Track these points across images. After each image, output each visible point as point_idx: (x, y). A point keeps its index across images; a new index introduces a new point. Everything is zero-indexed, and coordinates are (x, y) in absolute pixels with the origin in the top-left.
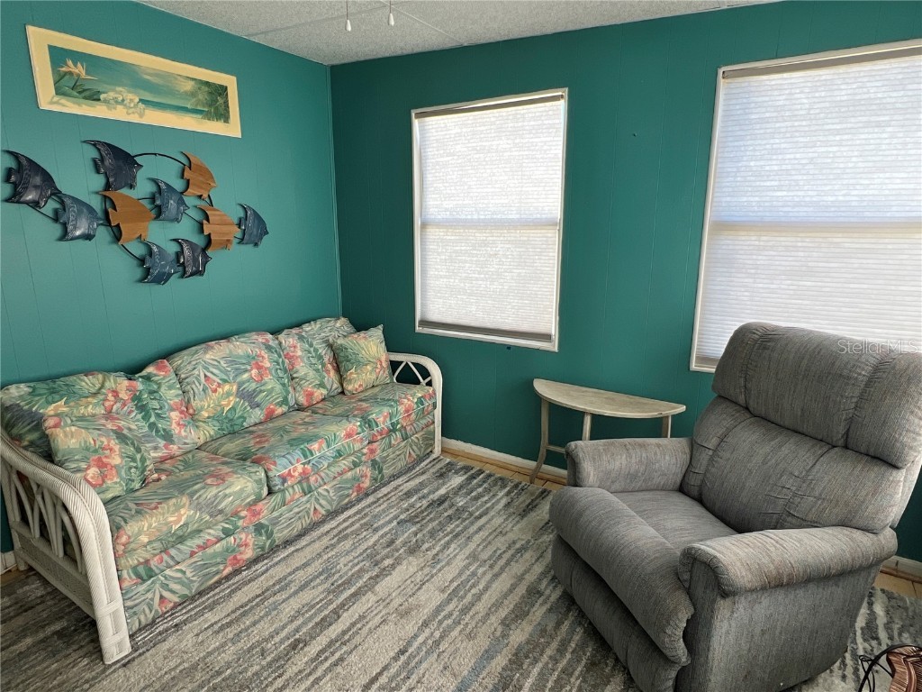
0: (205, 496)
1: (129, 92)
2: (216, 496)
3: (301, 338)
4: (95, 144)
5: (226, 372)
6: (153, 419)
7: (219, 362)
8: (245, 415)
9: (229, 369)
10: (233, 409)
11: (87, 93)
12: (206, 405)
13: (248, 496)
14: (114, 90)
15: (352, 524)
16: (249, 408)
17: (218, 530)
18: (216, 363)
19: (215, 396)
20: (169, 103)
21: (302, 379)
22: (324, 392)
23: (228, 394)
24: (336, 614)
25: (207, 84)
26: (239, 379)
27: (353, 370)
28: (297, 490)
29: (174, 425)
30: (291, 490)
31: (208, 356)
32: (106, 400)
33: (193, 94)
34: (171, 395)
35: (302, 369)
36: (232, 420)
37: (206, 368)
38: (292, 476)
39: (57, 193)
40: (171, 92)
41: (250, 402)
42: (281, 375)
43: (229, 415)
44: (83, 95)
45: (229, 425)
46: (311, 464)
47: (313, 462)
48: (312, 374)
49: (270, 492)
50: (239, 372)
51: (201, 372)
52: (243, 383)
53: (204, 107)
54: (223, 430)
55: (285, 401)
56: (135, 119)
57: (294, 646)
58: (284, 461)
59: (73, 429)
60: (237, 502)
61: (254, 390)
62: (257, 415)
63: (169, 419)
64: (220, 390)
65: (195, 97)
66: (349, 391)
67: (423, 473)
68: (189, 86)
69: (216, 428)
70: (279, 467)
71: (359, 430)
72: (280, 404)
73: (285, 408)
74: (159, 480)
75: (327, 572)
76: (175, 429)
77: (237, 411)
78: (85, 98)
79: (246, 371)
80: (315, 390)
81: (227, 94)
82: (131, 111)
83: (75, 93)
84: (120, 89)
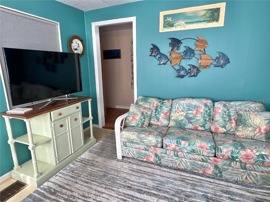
0: (141, 135)
1: (182, 21)
2: (143, 137)
3: (225, 106)
4: (170, 39)
5: (184, 108)
6: (157, 113)
7: (184, 105)
8: (186, 124)
9: (186, 108)
10: (182, 120)
11: (171, 25)
12: (174, 116)
13: (152, 143)
14: (178, 22)
15: (192, 180)
16: (188, 122)
17: (144, 147)
18: (183, 105)
19: (177, 114)
20: (195, 21)
21: (216, 121)
22: (225, 130)
23: (182, 115)
24: (144, 192)
25: (211, 10)
26: (187, 112)
27: (241, 127)
28: (172, 152)
29: (161, 117)
30: (170, 151)
31: (182, 102)
32: (151, 105)
33: (204, 15)
34: (165, 109)
35: (218, 118)
36: (181, 124)
37: (179, 105)
38: (170, 147)
39: (160, 53)
40: (196, 17)
41: (188, 121)
42: (206, 116)
43: (180, 121)
44: (170, 26)
45: (179, 125)
46: (179, 147)
47: (180, 147)
48: (221, 121)
49: (162, 147)
50: (189, 110)
51: (177, 106)
52: (188, 114)
53: (208, 18)
54: (177, 125)
55: (204, 126)
56: (183, 29)
57: (128, 187)
58: (169, 140)
59: (134, 107)
60: (148, 143)
61: (191, 118)
62: (190, 126)
63: (160, 115)
64: (180, 113)
65: (205, 16)
66: (237, 135)
67: (252, 193)
68: (203, 13)
69: (175, 124)
70: (166, 141)
71: (209, 148)
72: (201, 126)
73: (203, 129)
74: (145, 128)
75: (162, 183)
76: (161, 118)
77: (183, 122)
78: (170, 27)
79: (192, 110)
80: (220, 127)
81: (220, 11)
82: (182, 27)
83: (168, 26)
84: (180, 21)
